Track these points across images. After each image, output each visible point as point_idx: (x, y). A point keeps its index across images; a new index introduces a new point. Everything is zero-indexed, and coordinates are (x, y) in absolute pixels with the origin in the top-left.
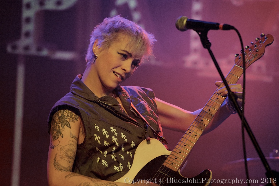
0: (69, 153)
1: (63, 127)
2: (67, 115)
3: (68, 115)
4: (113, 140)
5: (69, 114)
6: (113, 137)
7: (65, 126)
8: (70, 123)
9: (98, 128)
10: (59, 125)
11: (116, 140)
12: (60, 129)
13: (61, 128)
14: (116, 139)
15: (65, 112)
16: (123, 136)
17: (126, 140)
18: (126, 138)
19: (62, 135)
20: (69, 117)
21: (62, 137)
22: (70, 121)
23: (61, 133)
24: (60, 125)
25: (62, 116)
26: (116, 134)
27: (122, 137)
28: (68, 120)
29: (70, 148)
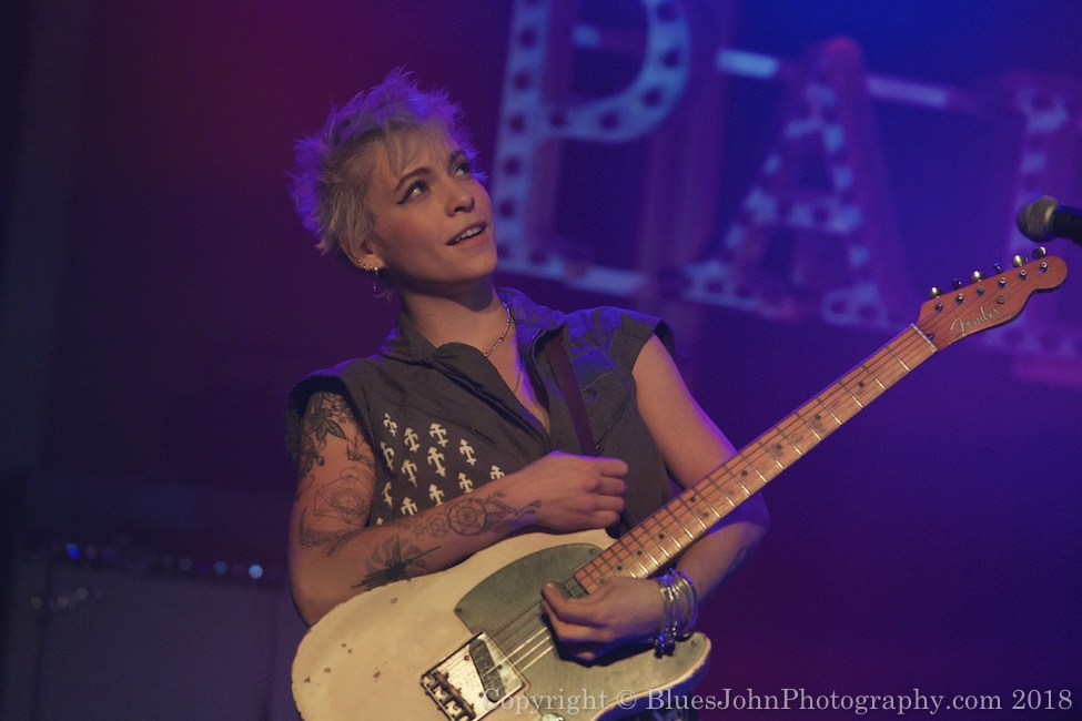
0: (341, 500)
1: (322, 439)
2: (329, 407)
3: (334, 407)
4: (429, 458)
5: (337, 403)
6: (432, 450)
7: (329, 435)
8: (342, 425)
9: (395, 426)
10: (310, 438)
11: (440, 459)
12: (313, 447)
13: (316, 443)
14: (441, 455)
15: (325, 401)
16: (465, 448)
17: (472, 461)
18: (473, 456)
19: (320, 460)
20: (336, 410)
21: (322, 464)
22: (340, 421)
23: (317, 456)
24: (313, 436)
25: (316, 413)
26: (443, 442)
27: (462, 452)
28: (335, 419)
29: (346, 487)
